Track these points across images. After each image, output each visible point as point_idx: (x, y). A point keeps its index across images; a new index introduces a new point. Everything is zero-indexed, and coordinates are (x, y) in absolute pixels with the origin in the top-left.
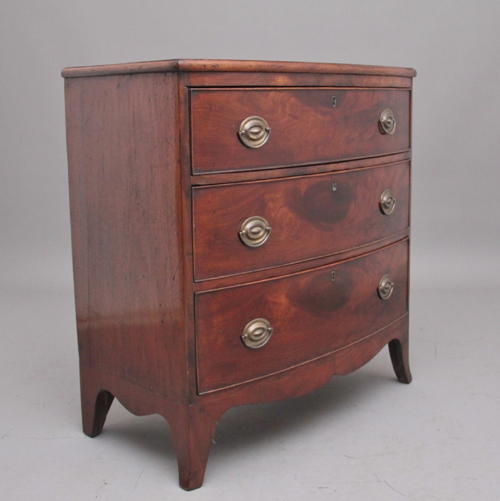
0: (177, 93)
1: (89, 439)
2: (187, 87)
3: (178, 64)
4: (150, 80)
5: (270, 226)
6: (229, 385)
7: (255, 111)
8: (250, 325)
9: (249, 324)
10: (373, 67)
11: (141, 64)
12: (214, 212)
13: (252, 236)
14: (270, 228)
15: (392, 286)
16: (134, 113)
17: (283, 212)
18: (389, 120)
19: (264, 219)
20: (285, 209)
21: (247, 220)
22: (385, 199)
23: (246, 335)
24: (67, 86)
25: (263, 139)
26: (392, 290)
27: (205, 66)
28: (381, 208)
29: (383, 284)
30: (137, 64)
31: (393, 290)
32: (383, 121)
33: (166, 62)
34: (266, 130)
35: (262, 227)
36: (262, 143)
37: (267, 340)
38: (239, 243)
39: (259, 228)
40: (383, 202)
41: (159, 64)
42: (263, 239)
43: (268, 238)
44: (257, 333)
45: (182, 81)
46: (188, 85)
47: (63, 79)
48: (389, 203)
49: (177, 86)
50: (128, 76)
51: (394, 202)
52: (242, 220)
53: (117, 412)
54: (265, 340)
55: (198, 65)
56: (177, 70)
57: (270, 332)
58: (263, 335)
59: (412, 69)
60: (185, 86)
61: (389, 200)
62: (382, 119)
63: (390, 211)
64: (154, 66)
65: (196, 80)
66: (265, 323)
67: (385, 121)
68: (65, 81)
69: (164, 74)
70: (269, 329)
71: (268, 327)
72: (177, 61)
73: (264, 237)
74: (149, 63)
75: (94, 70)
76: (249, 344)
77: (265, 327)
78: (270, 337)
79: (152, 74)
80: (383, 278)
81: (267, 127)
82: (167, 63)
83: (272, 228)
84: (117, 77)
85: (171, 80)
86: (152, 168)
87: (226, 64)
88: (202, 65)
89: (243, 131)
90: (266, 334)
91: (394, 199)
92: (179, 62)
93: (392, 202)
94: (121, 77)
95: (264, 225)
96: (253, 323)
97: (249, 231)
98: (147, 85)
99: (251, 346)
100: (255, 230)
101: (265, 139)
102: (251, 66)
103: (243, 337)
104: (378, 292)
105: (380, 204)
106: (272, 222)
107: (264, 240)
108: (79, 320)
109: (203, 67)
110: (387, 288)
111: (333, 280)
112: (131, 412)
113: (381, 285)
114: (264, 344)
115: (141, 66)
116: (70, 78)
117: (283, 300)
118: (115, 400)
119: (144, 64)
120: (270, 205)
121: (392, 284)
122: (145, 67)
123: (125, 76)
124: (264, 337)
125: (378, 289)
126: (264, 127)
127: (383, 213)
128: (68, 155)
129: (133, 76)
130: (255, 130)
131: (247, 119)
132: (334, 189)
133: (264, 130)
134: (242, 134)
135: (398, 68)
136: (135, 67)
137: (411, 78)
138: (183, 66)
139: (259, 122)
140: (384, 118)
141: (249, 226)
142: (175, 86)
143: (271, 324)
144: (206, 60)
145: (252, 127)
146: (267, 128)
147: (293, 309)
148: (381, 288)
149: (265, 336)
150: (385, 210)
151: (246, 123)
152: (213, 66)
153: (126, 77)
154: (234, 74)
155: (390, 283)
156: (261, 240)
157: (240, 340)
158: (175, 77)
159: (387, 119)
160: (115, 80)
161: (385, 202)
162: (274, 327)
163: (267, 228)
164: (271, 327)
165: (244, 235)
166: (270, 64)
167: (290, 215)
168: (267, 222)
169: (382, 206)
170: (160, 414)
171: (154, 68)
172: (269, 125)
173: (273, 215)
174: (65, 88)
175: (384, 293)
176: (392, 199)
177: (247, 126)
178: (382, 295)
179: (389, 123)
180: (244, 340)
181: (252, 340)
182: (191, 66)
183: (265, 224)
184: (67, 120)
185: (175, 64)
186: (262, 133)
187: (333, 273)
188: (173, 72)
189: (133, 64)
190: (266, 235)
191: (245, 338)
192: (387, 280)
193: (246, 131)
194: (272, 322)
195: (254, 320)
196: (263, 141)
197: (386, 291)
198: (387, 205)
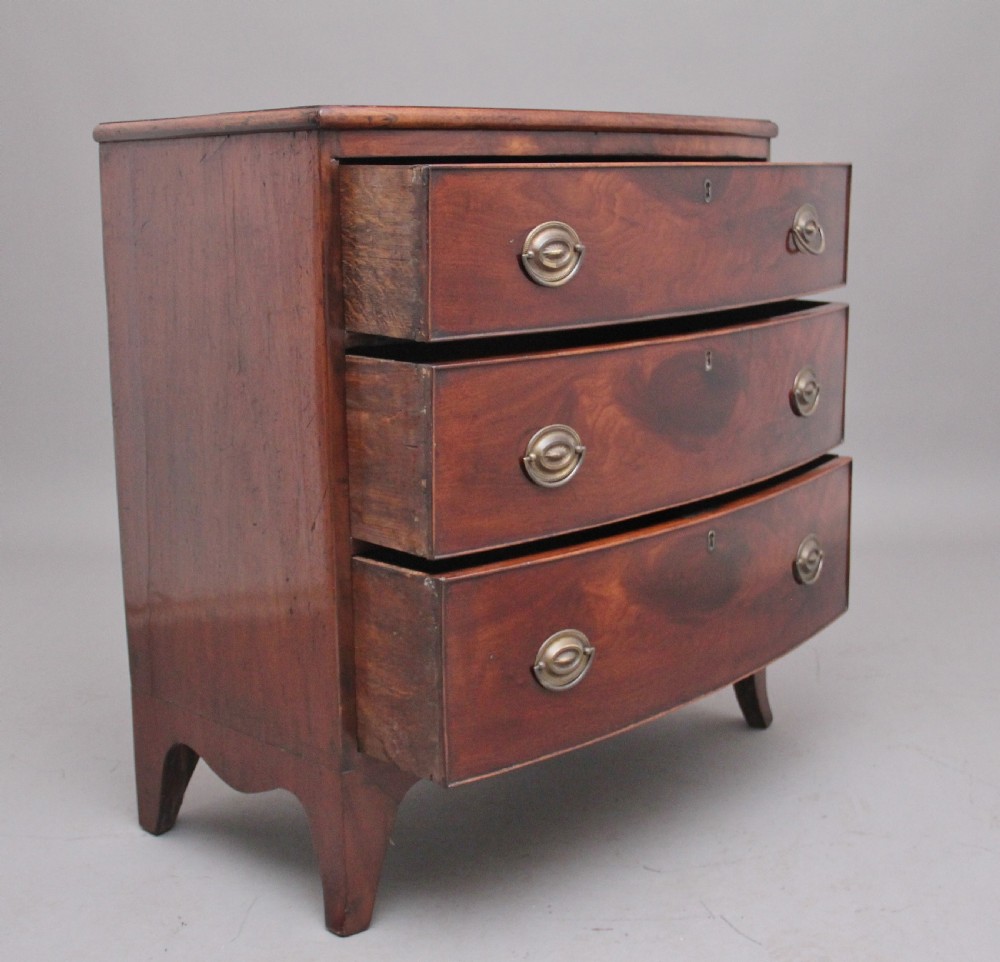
0: (317, 172)
1: (150, 838)
2: (337, 159)
3: (318, 115)
4: (264, 146)
5: (583, 444)
6: (507, 767)
7: (554, 211)
8: (550, 644)
9: (547, 641)
10: (694, 118)
11: (246, 115)
12: (475, 417)
13: (548, 465)
14: (584, 448)
15: (821, 558)
16: (234, 209)
17: (608, 415)
18: (811, 228)
19: (573, 431)
20: (612, 410)
21: (541, 431)
22: (802, 385)
23: (541, 664)
24: (104, 159)
25: (567, 270)
26: (821, 564)
27: (370, 118)
28: (795, 402)
29: (805, 554)
30: (240, 115)
31: (823, 566)
32: (798, 228)
33: (295, 111)
34: (575, 250)
35: (567, 446)
36: (565, 277)
37: (583, 673)
38: (522, 479)
39: (562, 450)
40: (797, 391)
41: (282, 115)
42: (570, 470)
43: (579, 469)
44: (564, 659)
45: (326, 149)
46: (339, 155)
47: (97, 145)
48: (809, 393)
49: (317, 157)
50: (223, 139)
51: (818, 390)
52: (529, 433)
53: (205, 786)
54: (579, 672)
55: (357, 117)
56: (318, 127)
57: (590, 656)
58: (577, 662)
59: (769, 122)
60: (332, 157)
61: (811, 387)
62: (797, 225)
63: (810, 408)
64: (274, 120)
65: (353, 147)
66: (581, 640)
67: (802, 229)
68: (101, 149)
69: (291, 133)
70: (588, 650)
71: (585, 646)
72: (316, 110)
73: (571, 467)
74: (263, 114)
75: (155, 128)
76: (548, 682)
77: (579, 646)
78: (587, 667)
79: (268, 135)
80: (805, 540)
81: (577, 243)
82: (296, 114)
83: (588, 449)
84: (200, 141)
85: (306, 147)
86: (269, 315)
87: (411, 116)
88: (365, 117)
89: (531, 253)
90: (581, 660)
91: (818, 385)
92: (321, 112)
93: (815, 392)
94: (209, 140)
95: (571, 441)
96: (557, 639)
97: (542, 455)
98: (259, 155)
99: (551, 687)
100: (554, 453)
101: (572, 270)
102: (458, 118)
103: (535, 668)
104: (796, 571)
105: (792, 396)
106: (587, 438)
107: (570, 473)
108: (131, 610)
109: (367, 121)
110: (811, 562)
111: (711, 549)
112: (232, 785)
113: (800, 557)
114: (577, 680)
115: (248, 120)
116: (110, 142)
117: (614, 591)
118: (202, 765)
119: (253, 114)
120: (585, 401)
121: (821, 552)
122: (256, 121)
123: (217, 139)
124: (577, 667)
125: (794, 564)
126: (571, 243)
127: (797, 412)
128: (108, 291)
129: (233, 138)
130: (555, 250)
131: (538, 227)
132: (708, 367)
133: (572, 249)
134: (528, 258)
135: (742, 120)
136: (238, 121)
137: (768, 139)
138: (327, 118)
139: (562, 233)
140: (801, 223)
141: (542, 444)
142: (314, 157)
143: (590, 639)
144: (372, 106)
145: (548, 244)
146: (578, 246)
147: (634, 609)
148: (800, 561)
149: (579, 663)
150: (801, 408)
151: (537, 234)
152: (386, 119)
153: (219, 141)
154: (425, 134)
155: (817, 552)
156: (564, 473)
157: (530, 675)
158: (314, 140)
159: (807, 224)
160: (196, 148)
161: (801, 391)
162: (596, 647)
163: (578, 448)
164: (592, 646)
165: (533, 463)
166: (496, 114)
167: (624, 422)
168: (577, 436)
169: (797, 400)
170: (287, 788)
171: (272, 123)
172: (583, 239)
173: (589, 421)
174: (101, 164)
175: (806, 570)
176: (814, 384)
177: (539, 242)
178: (803, 576)
179: (810, 232)
180: (537, 673)
181: (553, 674)
182: (343, 118)
183: (575, 440)
184: (106, 224)
185: (313, 115)
186: (568, 256)
187: (712, 535)
188: (309, 130)
189: (231, 116)
190: (575, 461)
191: (540, 669)
192: (812, 545)
193: (537, 252)
194: (593, 637)
195: (557, 634)
196: (570, 272)
197: (810, 567)
198: (806, 398)
